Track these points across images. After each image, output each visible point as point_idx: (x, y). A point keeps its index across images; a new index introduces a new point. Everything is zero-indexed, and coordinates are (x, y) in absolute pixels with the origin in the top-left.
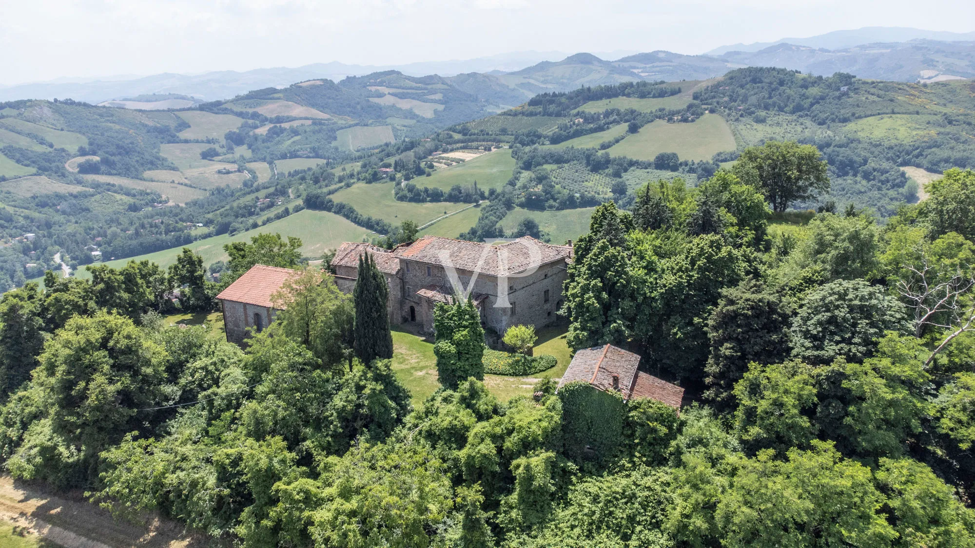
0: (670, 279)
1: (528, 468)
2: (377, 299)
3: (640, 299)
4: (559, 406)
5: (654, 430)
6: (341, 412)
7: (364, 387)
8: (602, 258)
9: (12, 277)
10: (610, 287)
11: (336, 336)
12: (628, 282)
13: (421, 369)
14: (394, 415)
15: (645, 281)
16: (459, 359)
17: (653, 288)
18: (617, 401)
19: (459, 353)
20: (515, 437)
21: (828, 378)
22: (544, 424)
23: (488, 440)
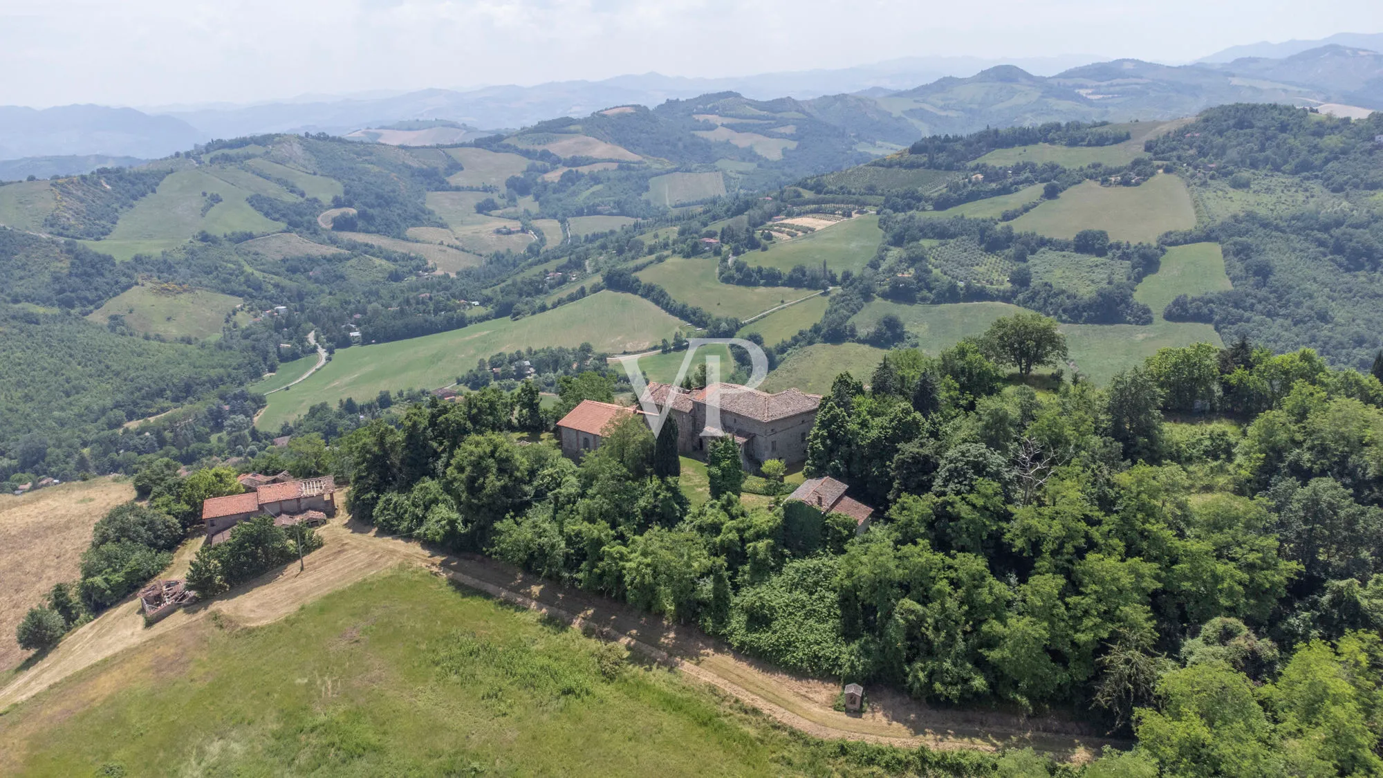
0: (874, 433)
1: (755, 548)
3: (854, 447)
4: (782, 513)
5: (840, 532)
6: (644, 510)
7: (659, 494)
8: (829, 415)
9: (265, 359)
10: (832, 435)
11: (643, 459)
12: (846, 433)
13: (701, 487)
14: (678, 514)
15: (859, 434)
16: (723, 480)
17: (862, 440)
18: (818, 512)
19: (723, 476)
20: (752, 531)
21: (941, 504)
22: (771, 524)
23: (734, 532)
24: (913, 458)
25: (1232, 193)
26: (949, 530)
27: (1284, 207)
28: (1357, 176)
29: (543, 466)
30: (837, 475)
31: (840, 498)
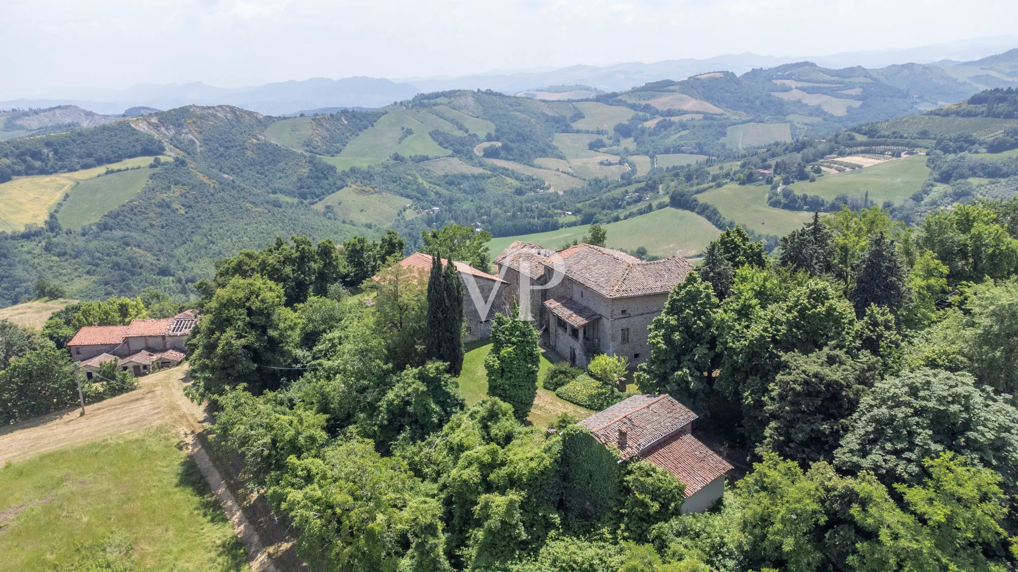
0: (755, 331)
1: (486, 506)
2: (444, 300)
3: (718, 349)
4: (557, 448)
5: (643, 504)
6: (390, 403)
8: (683, 292)
9: (415, 243)
10: (685, 327)
12: (708, 325)
14: (435, 420)
15: (731, 328)
16: (502, 377)
17: (737, 338)
18: (614, 459)
19: (503, 370)
20: (504, 471)
21: (842, 496)
22: (533, 464)
23: (475, 466)
24: (806, 383)
26: (851, 559)
29: (331, 328)
30: (684, 394)
31: (675, 436)
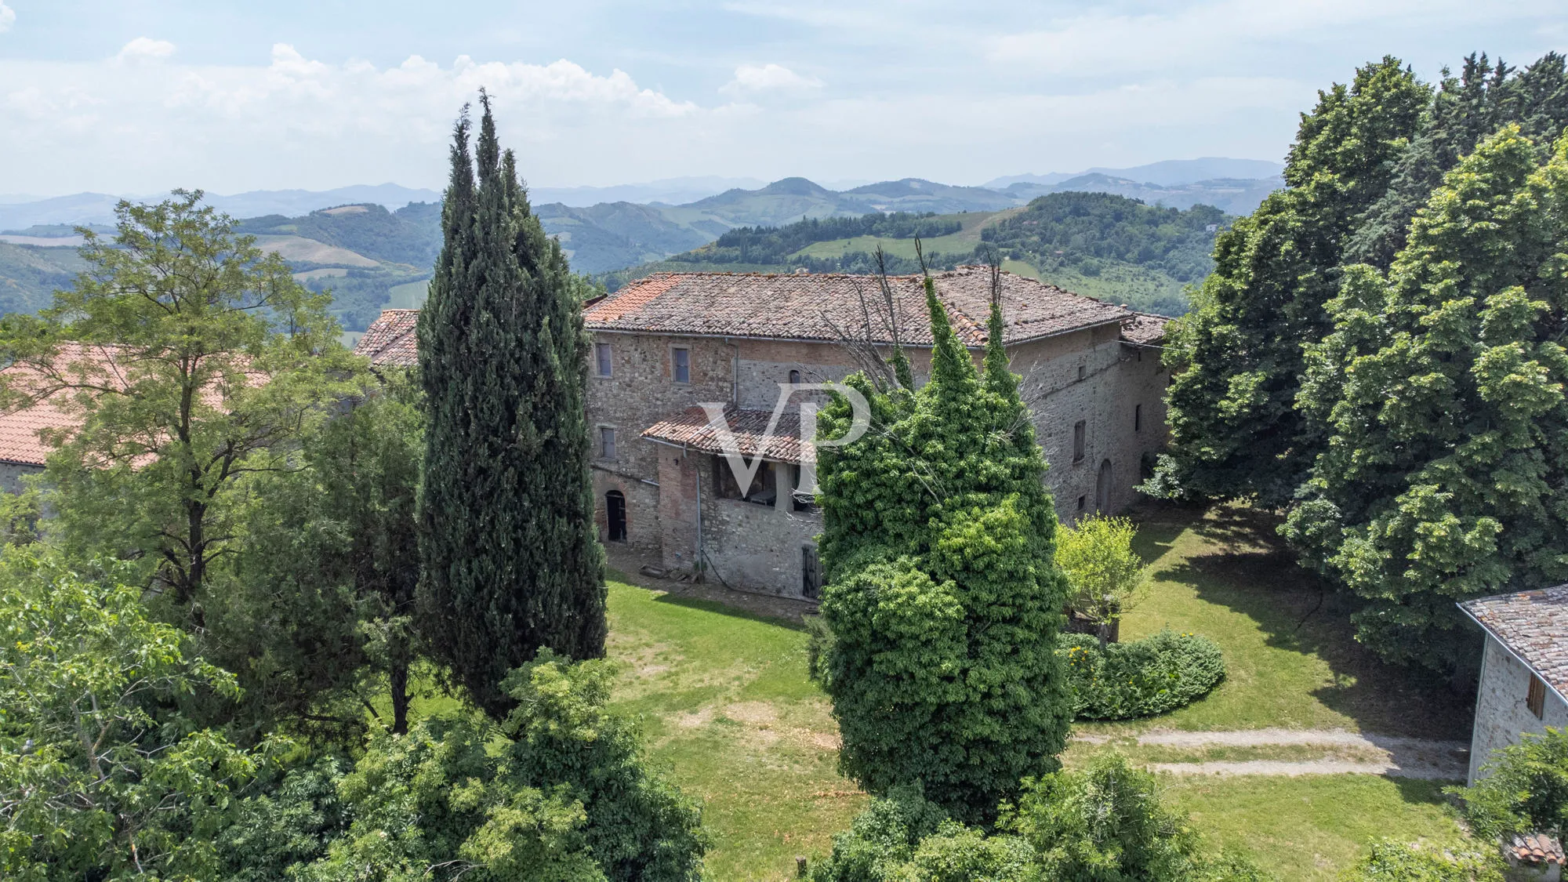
16: (973, 654)
25: (1085, 280)
27: (1139, 295)
28: (1199, 264)
